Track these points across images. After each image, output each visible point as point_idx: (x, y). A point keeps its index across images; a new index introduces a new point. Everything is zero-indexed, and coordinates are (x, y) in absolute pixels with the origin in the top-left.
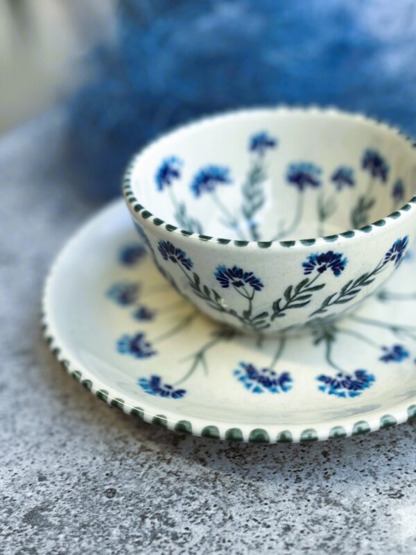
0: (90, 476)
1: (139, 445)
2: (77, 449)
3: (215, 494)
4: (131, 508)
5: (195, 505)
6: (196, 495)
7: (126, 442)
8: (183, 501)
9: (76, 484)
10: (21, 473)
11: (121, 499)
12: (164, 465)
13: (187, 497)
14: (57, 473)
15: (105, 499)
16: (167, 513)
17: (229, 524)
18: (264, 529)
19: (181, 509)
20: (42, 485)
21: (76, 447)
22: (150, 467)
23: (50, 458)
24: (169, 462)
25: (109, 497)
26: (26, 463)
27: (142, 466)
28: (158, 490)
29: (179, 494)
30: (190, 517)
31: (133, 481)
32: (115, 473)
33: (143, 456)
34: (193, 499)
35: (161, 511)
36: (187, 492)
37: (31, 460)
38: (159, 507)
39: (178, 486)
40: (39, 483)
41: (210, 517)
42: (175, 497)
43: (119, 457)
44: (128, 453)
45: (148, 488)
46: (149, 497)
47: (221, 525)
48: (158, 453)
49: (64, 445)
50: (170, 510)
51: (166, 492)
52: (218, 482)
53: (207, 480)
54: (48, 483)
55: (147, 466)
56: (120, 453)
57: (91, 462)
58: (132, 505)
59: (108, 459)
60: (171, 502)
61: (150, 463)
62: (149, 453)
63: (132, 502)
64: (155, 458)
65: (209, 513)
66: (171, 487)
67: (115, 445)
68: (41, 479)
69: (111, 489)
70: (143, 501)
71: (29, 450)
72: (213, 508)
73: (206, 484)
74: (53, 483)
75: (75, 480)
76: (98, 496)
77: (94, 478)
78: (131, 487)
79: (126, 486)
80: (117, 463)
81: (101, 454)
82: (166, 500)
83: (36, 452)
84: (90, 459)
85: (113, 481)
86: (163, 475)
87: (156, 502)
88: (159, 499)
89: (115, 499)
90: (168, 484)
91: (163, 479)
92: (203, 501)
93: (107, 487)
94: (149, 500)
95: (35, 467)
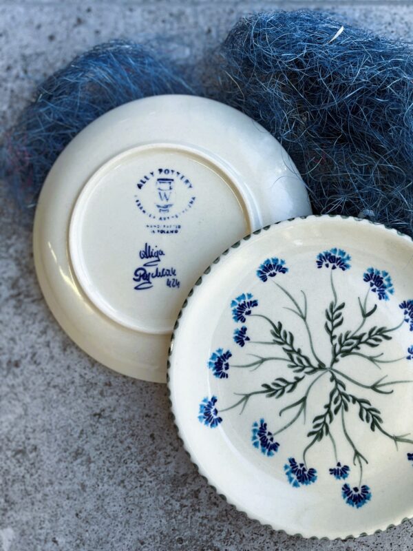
0: (165, 533)
1: (178, 504)
2: (149, 518)
3: (230, 524)
4: (194, 547)
5: (224, 534)
6: (222, 528)
7: (171, 504)
8: (217, 534)
9: (161, 541)
10: (130, 544)
11: (187, 542)
12: (198, 514)
13: (218, 531)
14: (147, 536)
15: (180, 545)
16: (213, 544)
17: (244, 540)
18: (262, 537)
19: (218, 539)
20: (144, 547)
21: (147, 516)
22: (191, 517)
23: (138, 528)
24: (199, 511)
25: (181, 544)
26: (128, 536)
27: (187, 518)
28: (202, 531)
29: (213, 530)
30: (225, 543)
31: (187, 529)
32: (176, 527)
33: (184, 510)
34: (221, 531)
35: (209, 544)
36: (216, 527)
37: (130, 533)
38: (207, 541)
39: (210, 525)
40: (142, 547)
41: (234, 539)
42: (212, 533)
43: (173, 516)
44: (176, 512)
45: (197, 532)
46: (200, 537)
47: (241, 542)
48: (191, 506)
49: (141, 517)
50: (214, 542)
51: (206, 531)
52: (229, 516)
53: (223, 516)
54: (147, 545)
55: (189, 517)
56: (172, 513)
57: (160, 524)
58: (195, 544)
59: (168, 519)
60: (211, 537)
61: (190, 515)
62: (186, 508)
63: (193, 542)
64: (191, 511)
65: (232, 536)
66: (208, 527)
67: (166, 508)
68: (142, 543)
69: (180, 538)
70: (198, 540)
71: (125, 527)
72: (233, 533)
73: (223, 518)
74: (149, 544)
75: (159, 539)
76: (175, 545)
77: (168, 534)
78: (188, 533)
79: (186, 534)
80: (174, 520)
81: (162, 517)
82: (209, 536)
83: (129, 527)
84: (159, 523)
85: (178, 533)
86: (200, 520)
87: (204, 539)
88: (205, 536)
89: (184, 544)
90: (205, 525)
91: (201, 523)
92: (226, 530)
93: (177, 538)
94: (200, 539)
95: (135, 537)
